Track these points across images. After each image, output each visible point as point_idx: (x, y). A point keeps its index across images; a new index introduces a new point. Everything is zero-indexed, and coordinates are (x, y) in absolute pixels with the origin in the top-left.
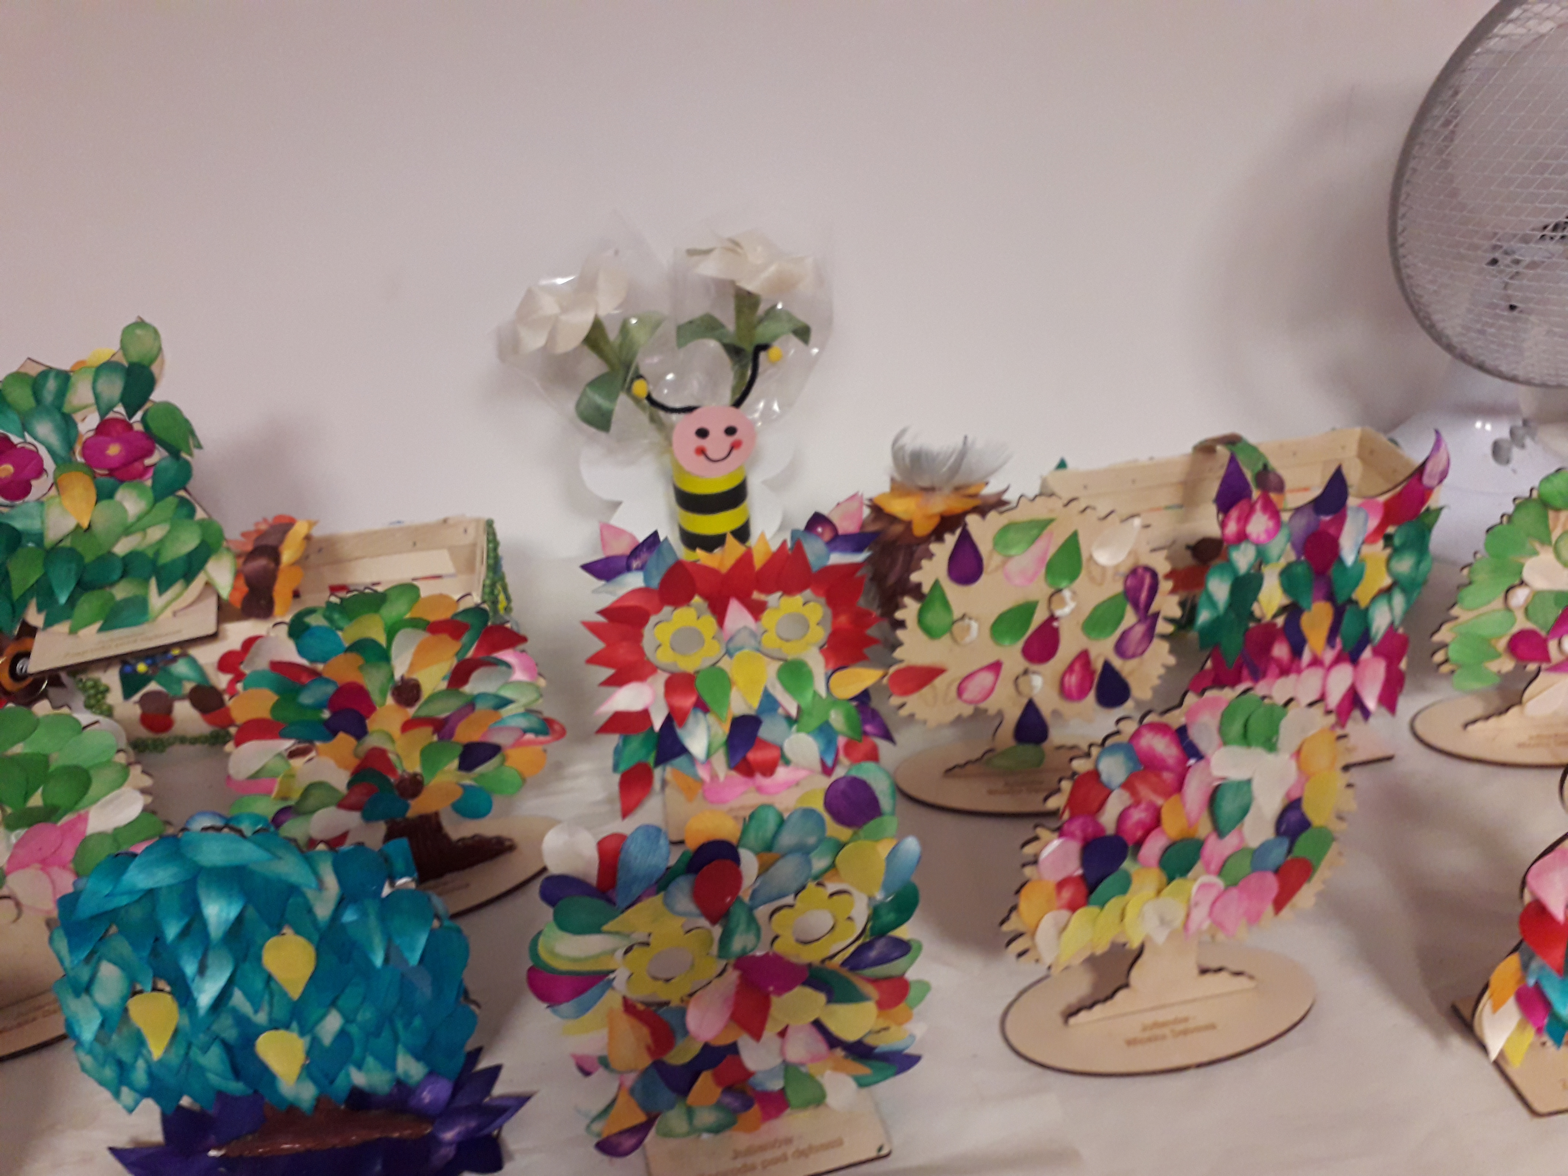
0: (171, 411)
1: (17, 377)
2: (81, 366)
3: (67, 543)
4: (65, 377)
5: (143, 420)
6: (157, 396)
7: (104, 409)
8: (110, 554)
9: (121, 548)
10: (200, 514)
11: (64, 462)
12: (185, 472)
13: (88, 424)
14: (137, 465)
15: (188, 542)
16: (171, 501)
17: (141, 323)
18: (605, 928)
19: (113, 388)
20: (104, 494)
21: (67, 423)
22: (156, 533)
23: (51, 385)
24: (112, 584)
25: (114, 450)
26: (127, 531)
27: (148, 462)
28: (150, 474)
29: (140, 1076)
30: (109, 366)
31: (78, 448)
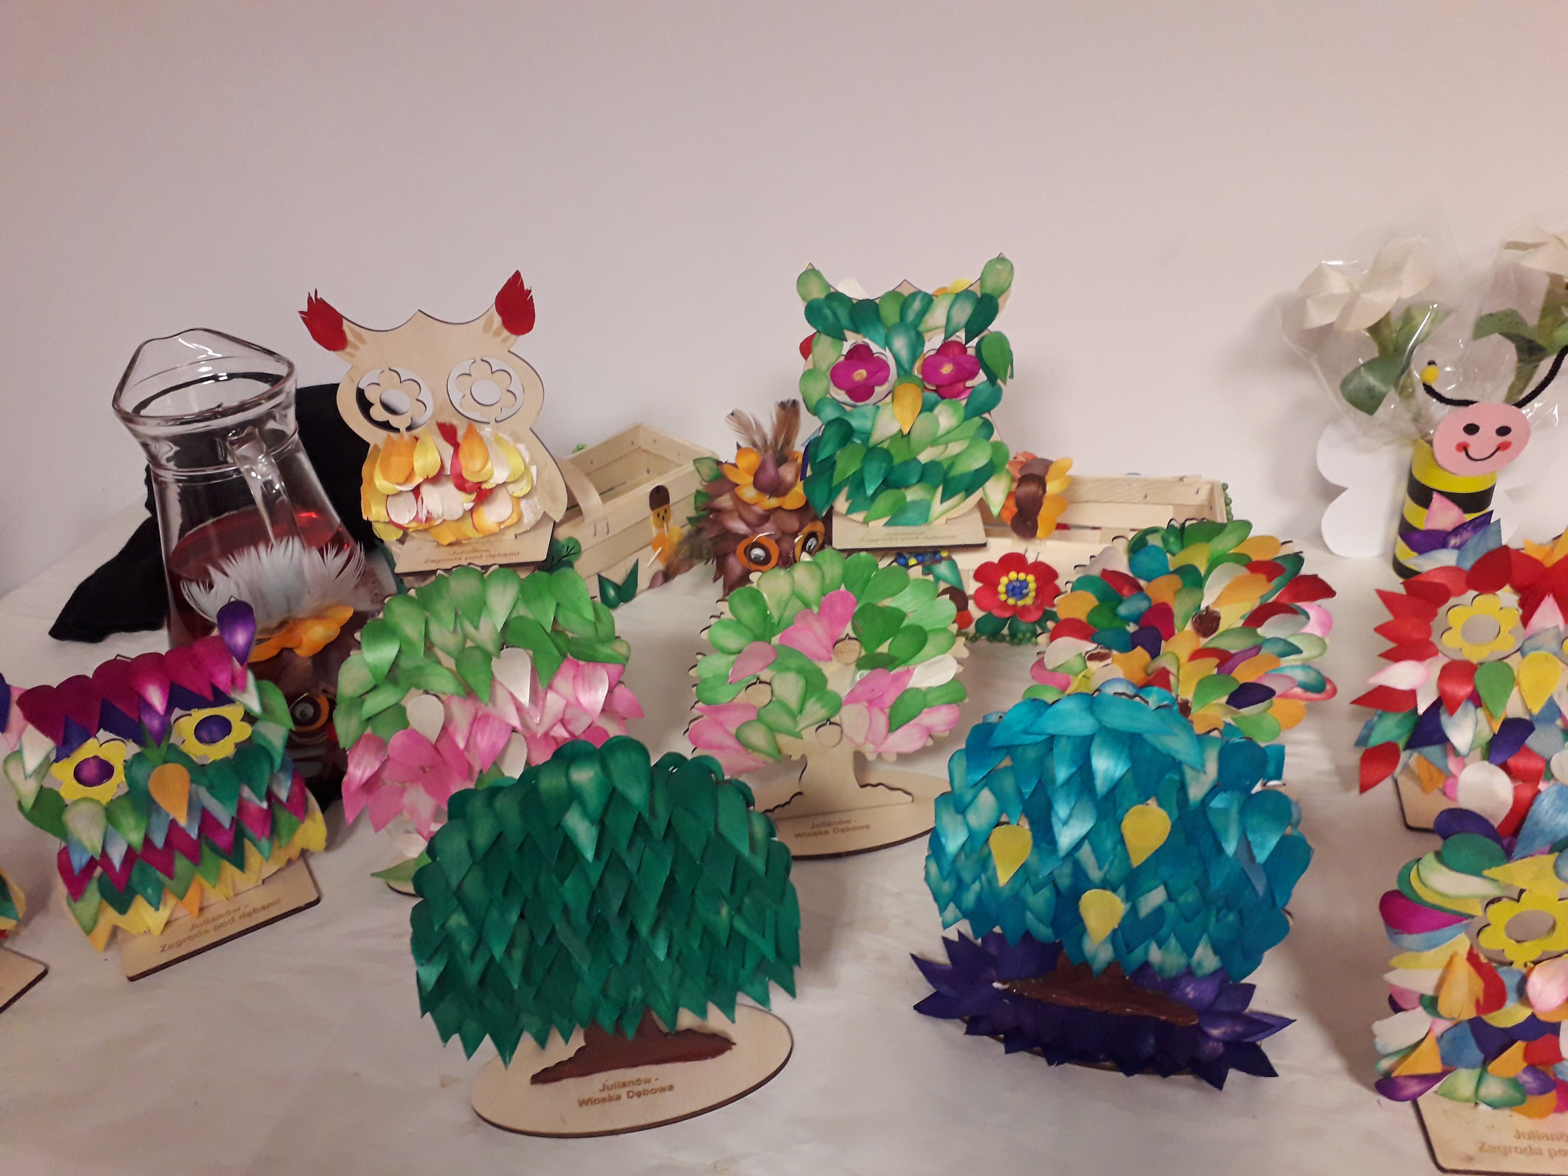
0: (1001, 339)
1: (893, 294)
2: (943, 291)
3: (885, 445)
4: (928, 300)
5: (978, 347)
6: (993, 327)
7: (949, 331)
8: (915, 459)
9: (924, 457)
10: (995, 437)
11: (904, 373)
12: (995, 398)
13: (933, 343)
14: (960, 386)
15: (979, 460)
16: (977, 420)
17: (1001, 259)
18: (1486, 873)
19: (963, 313)
20: (928, 408)
21: (919, 340)
22: (955, 448)
23: (917, 305)
24: (907, 486)
25: (947, 369)
26: (934, 443)
27: (969, 384)
28: (968, 394)
29: (969, 899)
30: (966, 294)
31: (918, 364)
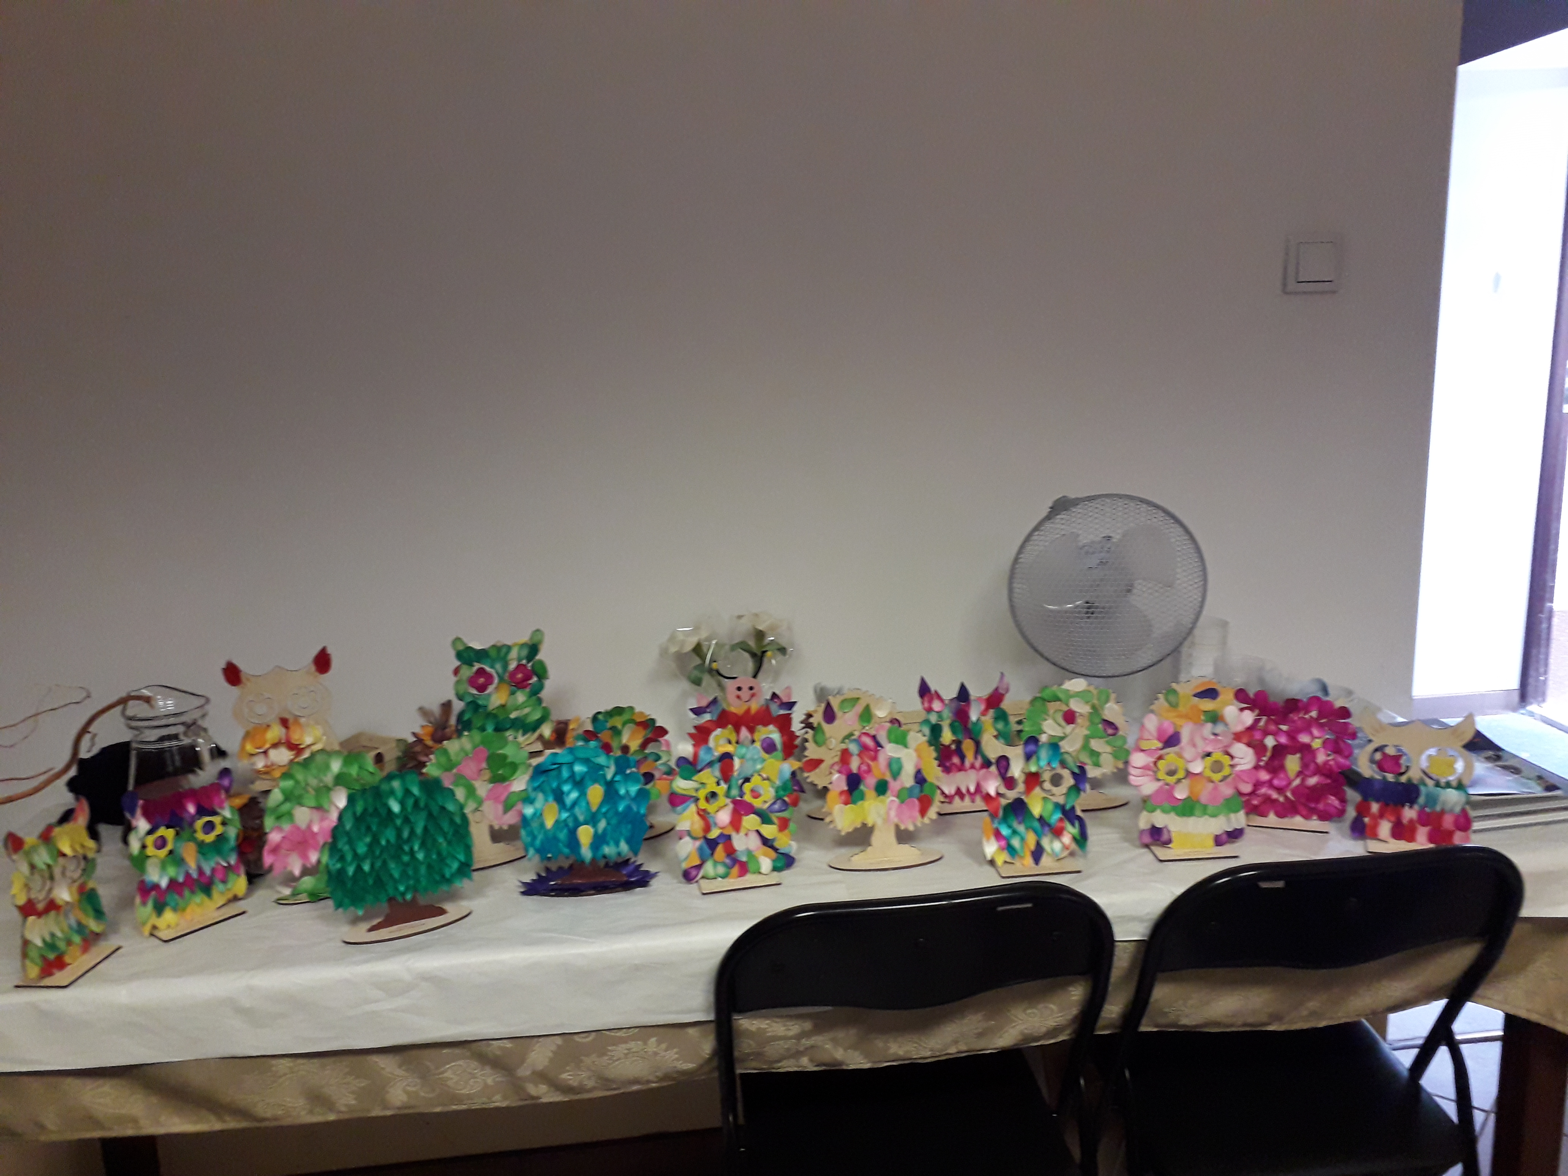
0: (541, 663)
1: (494, 646)
2: (515, 644)
3: (494, 712)
4: (509, 648)
5: (533, 666)
6: (538, 657)
7: (519, 660)
8: (509, 717)
9: (513, 716)
10: (544, 705)
11: (501, 679)
12: (541, 687)
13: (513, 666)
14: (525, 683)
15: (537, 716)
16: (534, 698)
17: (538, 630)
18: (694, 778)
19: (525, 652)
20: (513, 693)
21: (506, 665)
22: (527, 710)
23: (504, 650)
24: (507, 730)
25: (520, 676)
26: (516, 709)
27: (530, 682)
28: (530, 687)
29: (538, 843)
31: (507, 674)
